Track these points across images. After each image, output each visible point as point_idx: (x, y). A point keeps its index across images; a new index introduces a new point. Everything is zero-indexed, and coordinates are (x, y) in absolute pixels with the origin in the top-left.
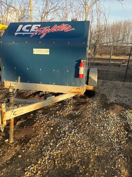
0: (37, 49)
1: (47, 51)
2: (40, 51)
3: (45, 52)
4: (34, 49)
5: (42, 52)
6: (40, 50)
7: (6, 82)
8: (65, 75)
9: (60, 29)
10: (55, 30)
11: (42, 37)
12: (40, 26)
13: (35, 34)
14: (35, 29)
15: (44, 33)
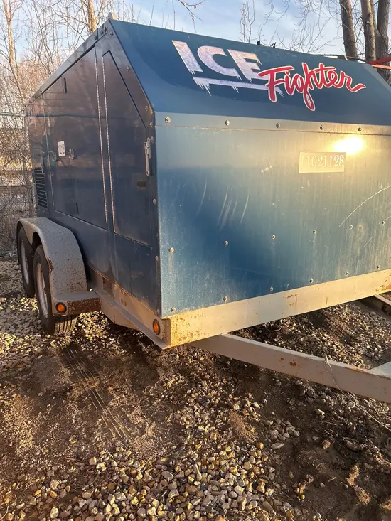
4: (302, 154)
7: (181, 319)
8: (377, 237)
9: (333, 82)
10: (321, 83)
11: (310, 105)
12: (258, 60)
13: (277, 92)
14: (254, 71)
15: (301, 90)
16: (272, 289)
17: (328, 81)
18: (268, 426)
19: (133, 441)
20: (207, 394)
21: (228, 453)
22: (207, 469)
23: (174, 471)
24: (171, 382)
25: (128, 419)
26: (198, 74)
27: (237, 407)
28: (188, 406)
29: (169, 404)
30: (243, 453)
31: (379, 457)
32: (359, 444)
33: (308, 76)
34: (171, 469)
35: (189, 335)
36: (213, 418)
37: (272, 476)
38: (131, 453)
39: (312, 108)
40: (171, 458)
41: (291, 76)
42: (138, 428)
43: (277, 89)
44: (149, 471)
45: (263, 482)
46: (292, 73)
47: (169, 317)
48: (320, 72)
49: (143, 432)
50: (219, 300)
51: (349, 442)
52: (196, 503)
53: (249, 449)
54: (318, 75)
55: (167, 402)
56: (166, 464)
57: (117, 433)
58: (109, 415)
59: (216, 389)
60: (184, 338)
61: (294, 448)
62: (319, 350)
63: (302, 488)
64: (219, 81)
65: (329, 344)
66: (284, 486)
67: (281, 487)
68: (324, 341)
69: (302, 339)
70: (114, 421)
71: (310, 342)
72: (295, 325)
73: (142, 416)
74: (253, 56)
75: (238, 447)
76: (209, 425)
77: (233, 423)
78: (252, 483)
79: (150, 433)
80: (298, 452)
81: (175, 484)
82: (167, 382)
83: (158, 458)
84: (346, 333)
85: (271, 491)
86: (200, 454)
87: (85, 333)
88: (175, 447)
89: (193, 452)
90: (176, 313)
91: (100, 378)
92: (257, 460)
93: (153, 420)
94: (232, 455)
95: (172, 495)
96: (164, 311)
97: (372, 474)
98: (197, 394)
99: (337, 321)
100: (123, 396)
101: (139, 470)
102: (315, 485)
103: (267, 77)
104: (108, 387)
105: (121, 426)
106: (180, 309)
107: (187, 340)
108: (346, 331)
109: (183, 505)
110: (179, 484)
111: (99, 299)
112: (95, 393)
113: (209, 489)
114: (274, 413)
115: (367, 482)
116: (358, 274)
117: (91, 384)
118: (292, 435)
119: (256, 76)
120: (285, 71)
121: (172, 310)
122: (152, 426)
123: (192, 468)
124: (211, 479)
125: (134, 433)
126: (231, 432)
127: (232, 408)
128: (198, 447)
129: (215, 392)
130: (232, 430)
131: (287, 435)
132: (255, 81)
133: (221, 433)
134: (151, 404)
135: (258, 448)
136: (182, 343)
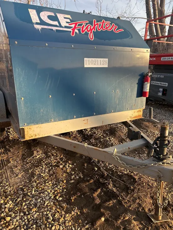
0: (90, 59)
1: (105, 62)
2: (94, 63)
3: (102, 63)
4: (85, 59)
5: (98, 64)
6: (95, 61)
7: (30, 128)
8: (127, 96)
9: (107, 28)
10: (101, 28)
11: (91, 37)
12: (70, 18)
13: (76, 32)
14: (67, 22)
15: (89, 31)
16: (75, 117)
17: (104, 28)
18: (72, 174)
19: (11, 179)
20: (51, 161)
21: (49, 184)
22: (38, 190)
23: (24, 191)
24: (38, 157)
25: (13, 171)
26: (37, 23)
27: (61, 166)
28: (41, 166)
29: (34, 165)
30: (56, 184)
31: (110, 186)
32: (105, 181)
33: (95, 25)
34: (22, 190)
35: (34, 135)
36: (49, 171)
37: (64, 193)
38: (8, 184)
39: (92, 39)
40: (24, 186)
41: (86, 25)
42: (16, 174)
43: (76, 31)
44: (13, 191)
45: (59, 195)
46: (87, 24)
47: (23, 128)
48: (102, 24)
49: (17, 176)
50: (48, 121)
51: (101, 180)
52: (27, 203)
53: (59, 182)
54: (100, 25)
55: (33, 164)
56: (21, 188)
57: (6, 176)
58: (6, 169)
59: (56, 159)
60: (32, 136)
61: (78, 182)
62: (107, 144)
63: (73, 197)
64: (47, 26)
65: (112, 142)
66: (67, 197)
67: (66, 197)
68: (110, 141)
69: (102, 140)
70: (7, 172)
71: (105, 141)
72: (101, 134)
73: (20, 170)
74: (69, 16)
75: (55, 182)
76: (46, 173)
77: (57, 173)
78: (54, 196)
79: (20, 176)
80: (78, 184)
81: (21, 196)
82: (36, 156)
83: (19, 186)
84: (122, 138)
85: (61, 199)
86: (37, 184)
87: (10, 137)
88: (28, 182)
89: (35, 184)
90: (27, 126)
91: (8, 155)
92: (60, 187)
93: (24, 171)
94: (51, 185)
95: (19, 200)
96: (20, 125)
97: (105, 193)
98: (47, 161)
99: (120, 133)
100: (16, 162)
101: (9, 190)
102: (80, 196)
103: (73, 26)
104: (10, 158)
105: (9, 174)
106: (28, 124)
107: (33, 138)
108: (122, 137)
109: (21, 204)
110: (23, 196)
111: (10, 122)
112: (4, 161)
113: (35, 197)
114: (76, 169)
115: (102, 195)
116: (118, 112)
117: (3, 157)
118: (80, 177)
119: (67, 25)
120: (83, 23)
121: (24, 125)
122: (22, 174)
123: (32, 190)
124: (38, 194)
125: (13, 176)
126: (54, 176)
127: (59, 167)
128: (38, 182)
129: (55, 161)
130: (55, 175)
131: (78, 177)
132: (66, 27)
133: (50, 177)
134: (26, 165)
135: (63, 182)
136: (31, 139)
